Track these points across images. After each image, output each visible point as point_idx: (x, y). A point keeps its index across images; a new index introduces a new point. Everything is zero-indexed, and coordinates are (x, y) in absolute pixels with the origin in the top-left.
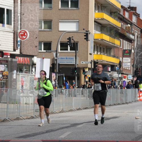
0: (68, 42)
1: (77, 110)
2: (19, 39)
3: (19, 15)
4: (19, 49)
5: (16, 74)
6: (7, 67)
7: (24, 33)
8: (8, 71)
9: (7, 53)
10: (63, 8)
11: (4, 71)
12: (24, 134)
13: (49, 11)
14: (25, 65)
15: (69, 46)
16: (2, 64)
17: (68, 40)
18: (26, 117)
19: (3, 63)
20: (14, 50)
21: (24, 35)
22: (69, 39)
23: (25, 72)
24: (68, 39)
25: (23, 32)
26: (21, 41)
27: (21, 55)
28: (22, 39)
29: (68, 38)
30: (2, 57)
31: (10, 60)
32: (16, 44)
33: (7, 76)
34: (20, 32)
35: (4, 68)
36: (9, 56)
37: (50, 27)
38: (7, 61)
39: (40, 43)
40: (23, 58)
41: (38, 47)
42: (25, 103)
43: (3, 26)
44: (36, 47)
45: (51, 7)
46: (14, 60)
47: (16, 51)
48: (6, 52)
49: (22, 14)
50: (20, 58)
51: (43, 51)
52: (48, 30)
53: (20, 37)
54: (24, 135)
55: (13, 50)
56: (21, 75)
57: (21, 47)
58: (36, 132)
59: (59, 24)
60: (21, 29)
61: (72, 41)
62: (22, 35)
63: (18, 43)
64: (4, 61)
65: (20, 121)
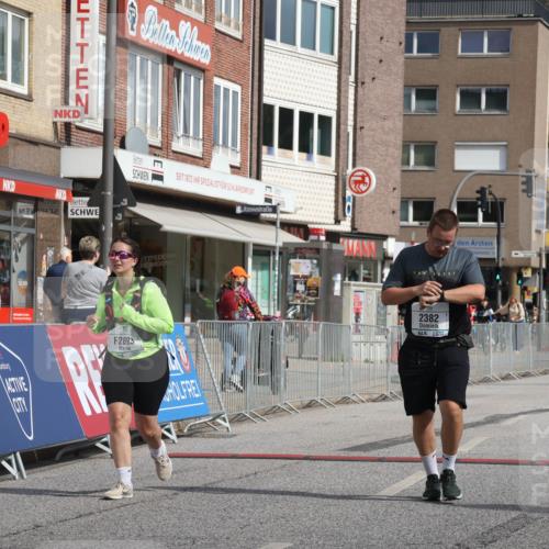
0: (478, 199)
1: (503, 379)
2: (349, 193)
3: (350, 130)
4: (349, 218)
5: (342, 285)
6: (319, 265)
7: (363, 177)
8: (321, 275)
9: (318, 230)
10: (466, 112)
11: (311, 276)
12: (363, 441)
13: (429, 118)
14: (364, 259)
15: (480, 210)
16: (305, 258)
17: (479, 195)
18: (367, 397)
19: (307, 255)
20: (337, 221)
21: (363, 182)
22: (482, 191)
23: (365, 279)
24: (478, 192)
25: (361, 173)
26: (354, 198)
27: (355, 234)
28: (358, 193)
29: (479, 189)
30: (306, 238)
31: (325, 246)
32: (340, 206)
33: (317, 289)
34: (352, 175)
35: (309, 269)
36: (323, 238)
37: (430, 162)
38: (318, 251)
39: (404, 202)
40: (360, 241)
41: (398, 214)
42: (363, 358)
43: (309, 159)
44: (394, 212)
45: (434, 109)
46: (335, 247)
47: (342, 223)
48: (316, 226)
49: (358, 126)
50: (351, 241)
51: (411, 222)
52: (426, 168)
53: (353, 186)
54: (363, 443)
55: (333, 221)
56: (354, 286)
57: (353, 214)
58: (394, 436)
59: (453, 153)
60: (354, 166)
61: (489, 198)
62: (356, 182)
63: (348, 204)
64: (311, 249)
65: (351, 406)
